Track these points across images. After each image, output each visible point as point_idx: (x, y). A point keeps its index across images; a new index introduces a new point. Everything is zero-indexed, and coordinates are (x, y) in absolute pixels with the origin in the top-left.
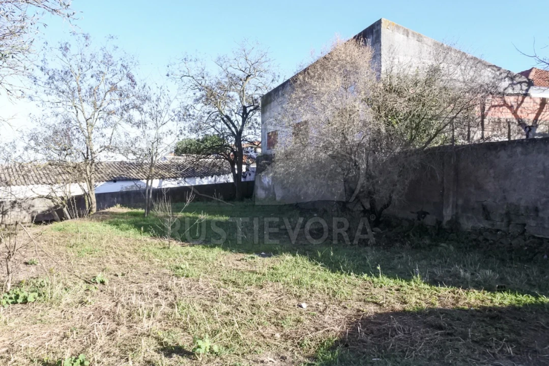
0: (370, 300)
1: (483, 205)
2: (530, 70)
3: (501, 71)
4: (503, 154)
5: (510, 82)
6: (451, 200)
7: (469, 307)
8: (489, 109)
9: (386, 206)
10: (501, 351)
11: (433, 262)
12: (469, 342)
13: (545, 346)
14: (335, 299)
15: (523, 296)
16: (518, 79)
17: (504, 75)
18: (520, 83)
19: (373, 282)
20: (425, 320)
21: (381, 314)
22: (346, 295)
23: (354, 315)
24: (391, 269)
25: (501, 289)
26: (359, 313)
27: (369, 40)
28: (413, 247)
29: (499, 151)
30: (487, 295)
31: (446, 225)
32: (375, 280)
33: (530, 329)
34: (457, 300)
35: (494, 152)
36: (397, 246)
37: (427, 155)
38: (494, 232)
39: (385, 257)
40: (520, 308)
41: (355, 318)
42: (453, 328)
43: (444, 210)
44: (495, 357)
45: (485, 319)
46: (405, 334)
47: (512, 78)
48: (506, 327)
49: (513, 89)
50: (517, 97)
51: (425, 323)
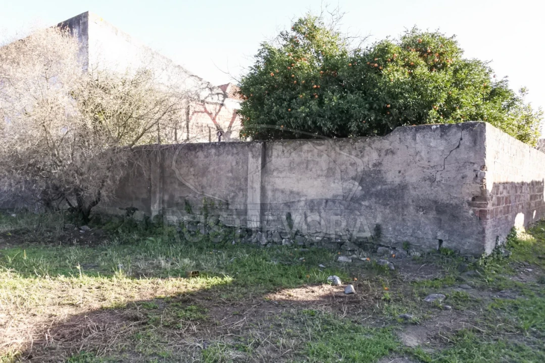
0: (66, 302)
1: (185, 200)
2: (227, 85)
3: (203, 82)
4: (201, 154)
5: (210, 92)
6: (158, 196)
7: (165, 294)
8: (193, 114)
9: (94, 204)
10: (188, 330)
11: (139, 256)
12: (160, 328)
13: (223, 319)
14: (23, 307)
15: (212, 277)
16: (215, 91)
17: (205, 86)
18: (218, 94)
19: (72, 283)
20: (122, 314)
21: (76, 316)
22: (37, 301)
23: (45, 322)
24: (94, 267)
25: (196, 274)
26: (51, 318)
27: (75, 31)
28: (121, 243)
29: (198, 151)
30: (184, 281)
31: (154, 220)
32: (75, 280)
33: (214, 306)
34: (155, 290)
35: (193, 153)
36: (105, 244)
37: (134, 153)
38: (195, 224)
39: (89, 256)
40: (208, 289)
41: (45, 325)
42: (148, 317)
43: (152, 206)
44: (181, 337)
45: (178, 304)
46: (100, 331)
47: (211, 89)
48: (194, 307)
49: (212, 99)
50: (215, 106)
51: (122, 317)
